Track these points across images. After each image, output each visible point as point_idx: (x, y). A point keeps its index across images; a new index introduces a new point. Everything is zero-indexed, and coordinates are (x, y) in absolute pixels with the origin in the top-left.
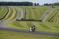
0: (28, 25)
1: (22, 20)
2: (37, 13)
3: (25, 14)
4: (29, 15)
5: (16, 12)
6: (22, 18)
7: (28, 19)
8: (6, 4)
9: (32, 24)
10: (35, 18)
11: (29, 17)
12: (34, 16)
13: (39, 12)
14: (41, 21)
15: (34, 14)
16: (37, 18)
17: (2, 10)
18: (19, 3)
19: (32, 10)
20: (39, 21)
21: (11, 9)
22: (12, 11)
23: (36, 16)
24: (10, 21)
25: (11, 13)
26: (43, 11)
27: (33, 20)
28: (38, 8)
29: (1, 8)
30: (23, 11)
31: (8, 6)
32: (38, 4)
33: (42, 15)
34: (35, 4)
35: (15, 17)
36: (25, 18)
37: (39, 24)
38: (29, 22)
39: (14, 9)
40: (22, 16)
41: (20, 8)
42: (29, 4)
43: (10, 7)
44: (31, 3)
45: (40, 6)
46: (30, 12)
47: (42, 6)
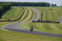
0: (45, 27)
1: (39, 21)
2: (54, 14)
3: (42, 15)
4: (46, 16)
5: (32, 13)
6: (38, 19)
7: (45, 20)
8: (22, 4)
9: (49, 26)
10: (52, 20)
11: (46, 18)
12: (51, 18)
13: (56, 14)
14: (59, 23)
15: (51, 15)
16: (54, 19)
17: (18, 10)
18: (35, 4)
19: (49, 11)
20: (56, 22)
21: (27, 9)
22: (28, 12)
23: (53, 17)
24: (26, 22)
25: (27, 14)
26: (60, 12)
27: (50, 22)
28: (55, 9)
29: (17, 8)
30: (40, 12)
31: (24, 7)
32: (55, 5)
33: (59, 16)
34: (52, 5)
35: (31, 18)
36: (41, 20)
37: (57, 26)
38: (46, 24)
39: (30, 10)
40: (39, 18)
41: (36, 9)
42: (45, 4)
43: (26, 7)
44: (48, 4)
45: (57, 6)
46: (47, 14)
47: (60, 6)
